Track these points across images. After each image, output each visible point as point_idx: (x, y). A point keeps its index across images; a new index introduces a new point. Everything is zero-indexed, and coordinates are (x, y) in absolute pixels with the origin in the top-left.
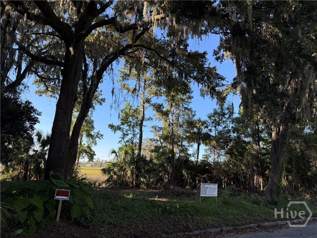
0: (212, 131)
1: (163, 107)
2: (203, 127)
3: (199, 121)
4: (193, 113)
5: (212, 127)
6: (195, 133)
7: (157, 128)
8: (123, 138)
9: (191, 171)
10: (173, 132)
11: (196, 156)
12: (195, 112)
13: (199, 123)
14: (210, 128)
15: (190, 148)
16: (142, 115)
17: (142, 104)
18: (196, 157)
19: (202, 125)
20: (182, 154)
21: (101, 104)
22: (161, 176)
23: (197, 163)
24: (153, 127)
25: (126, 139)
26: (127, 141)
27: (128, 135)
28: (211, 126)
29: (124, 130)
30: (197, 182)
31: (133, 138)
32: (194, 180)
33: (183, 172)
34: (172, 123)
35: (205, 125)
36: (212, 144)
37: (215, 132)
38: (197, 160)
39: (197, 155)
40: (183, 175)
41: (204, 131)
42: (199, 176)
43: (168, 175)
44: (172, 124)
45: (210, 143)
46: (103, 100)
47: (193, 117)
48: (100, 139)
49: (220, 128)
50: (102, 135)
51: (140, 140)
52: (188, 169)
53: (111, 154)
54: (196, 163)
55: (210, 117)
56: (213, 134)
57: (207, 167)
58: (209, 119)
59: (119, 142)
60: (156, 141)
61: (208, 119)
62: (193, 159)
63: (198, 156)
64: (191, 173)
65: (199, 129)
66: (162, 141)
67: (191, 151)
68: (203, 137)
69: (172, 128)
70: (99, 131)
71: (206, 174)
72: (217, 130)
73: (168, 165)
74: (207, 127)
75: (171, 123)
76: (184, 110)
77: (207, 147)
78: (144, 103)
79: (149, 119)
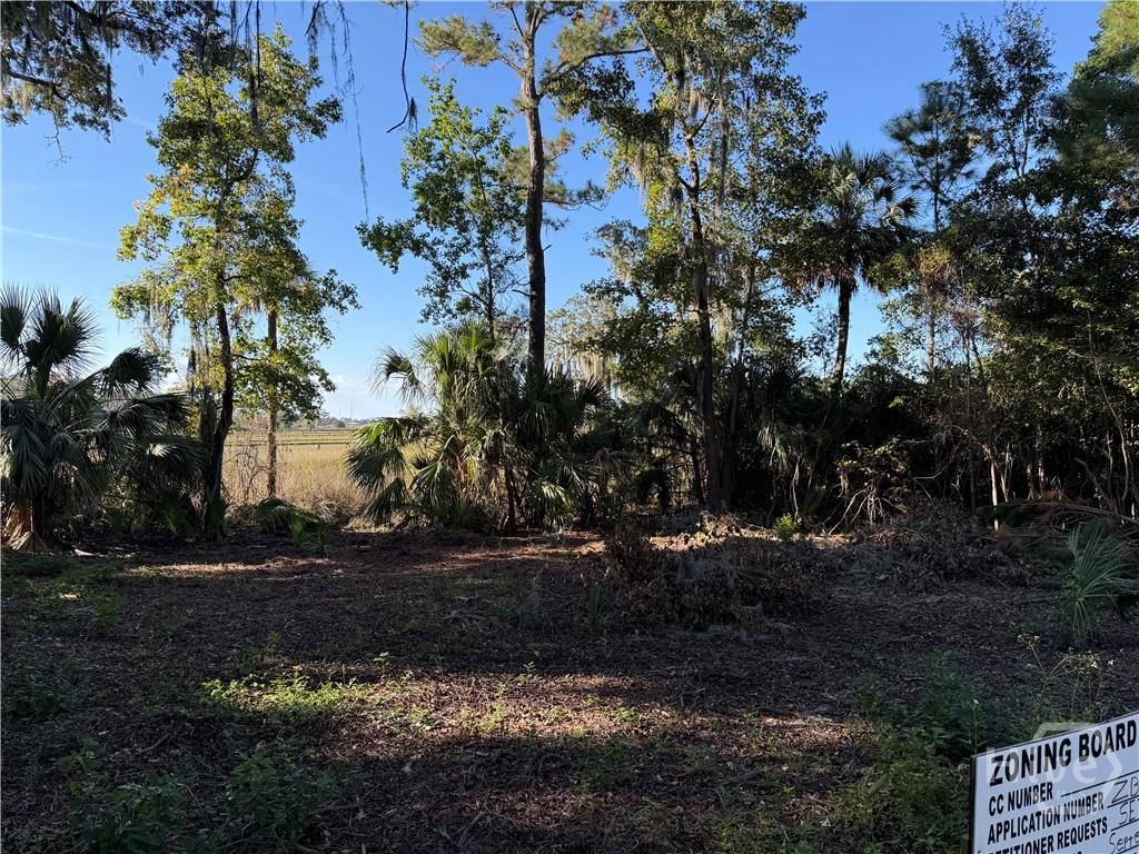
0: (920, 209)
1: (630, 86)
2: (865, 197)
3: (845, 162)
4: (810, 110)
5: (915, 188)
6: (822, 229)
7: (628, 235)
8: (443, 294)
9: (806, 428)
10: (698, 235)
11: (832, 348)
12: (816, 101)
13: (845, 174)
14: (902, 194)
15: (799, 313)
16: (533, 162)
17: (528, 101)
18: (835, 355)
19: (864, 179)
20: (759, 349)
21: (318, 129)
22: (662, 461)
23: (837, 386)
24: (605, 231)
25: (456, 297)
26: (465, 306)
27: (463, 272)
28: (909, 184)
29: (441, 249)
30: (844, 483)
31: (491, 287)
32: (827, 472)
33: (766, 436)
34: (692, 184)
35: (880, 183)
36: (928, 267)
37: (937, 213)
38: (838, 368)
39: (837, 345)
40: (763, 454)
41: (874, 213)
42: (851, 454)
43: (694, 454)
44: (694, 192)
45: (913, 265)
46: (331, 108)
47: (812, 130)
48: (342, 308)
49: (960, 188)
50: (348, 292)
51: (532, 298)
52: (791, 421)
53: (384, 376)
54: (833, 386)
55: (901, 135)
56: (924, 221)
57: (898, 400)
58: (898, 145)
59: (427, 315)
60: (617, 294)
61: (892, 146)
62: (815, 367)
63: (842, 349)
64: (807, 439)
65: (845, 206)
66: (646, 288)
67: (803, 325)
68: (868, 247)
69: (694, 210)
70: (332, 271)
71: (895, 440)
72: (947, 203)
73: (685, 407)
74: (887, 193)
75: (688, 186)
76: (754, 97)
77: (895, 295)
78: (536, 97)
79: (583, 195)
